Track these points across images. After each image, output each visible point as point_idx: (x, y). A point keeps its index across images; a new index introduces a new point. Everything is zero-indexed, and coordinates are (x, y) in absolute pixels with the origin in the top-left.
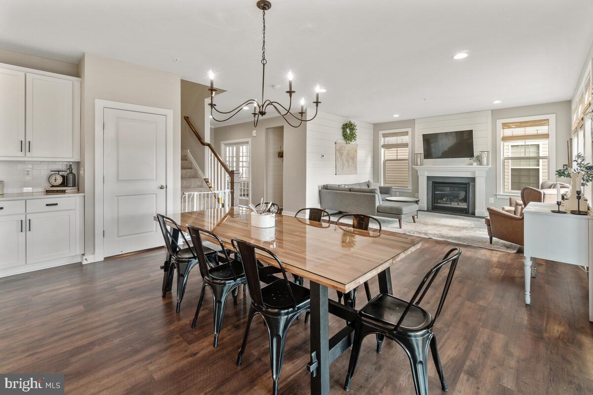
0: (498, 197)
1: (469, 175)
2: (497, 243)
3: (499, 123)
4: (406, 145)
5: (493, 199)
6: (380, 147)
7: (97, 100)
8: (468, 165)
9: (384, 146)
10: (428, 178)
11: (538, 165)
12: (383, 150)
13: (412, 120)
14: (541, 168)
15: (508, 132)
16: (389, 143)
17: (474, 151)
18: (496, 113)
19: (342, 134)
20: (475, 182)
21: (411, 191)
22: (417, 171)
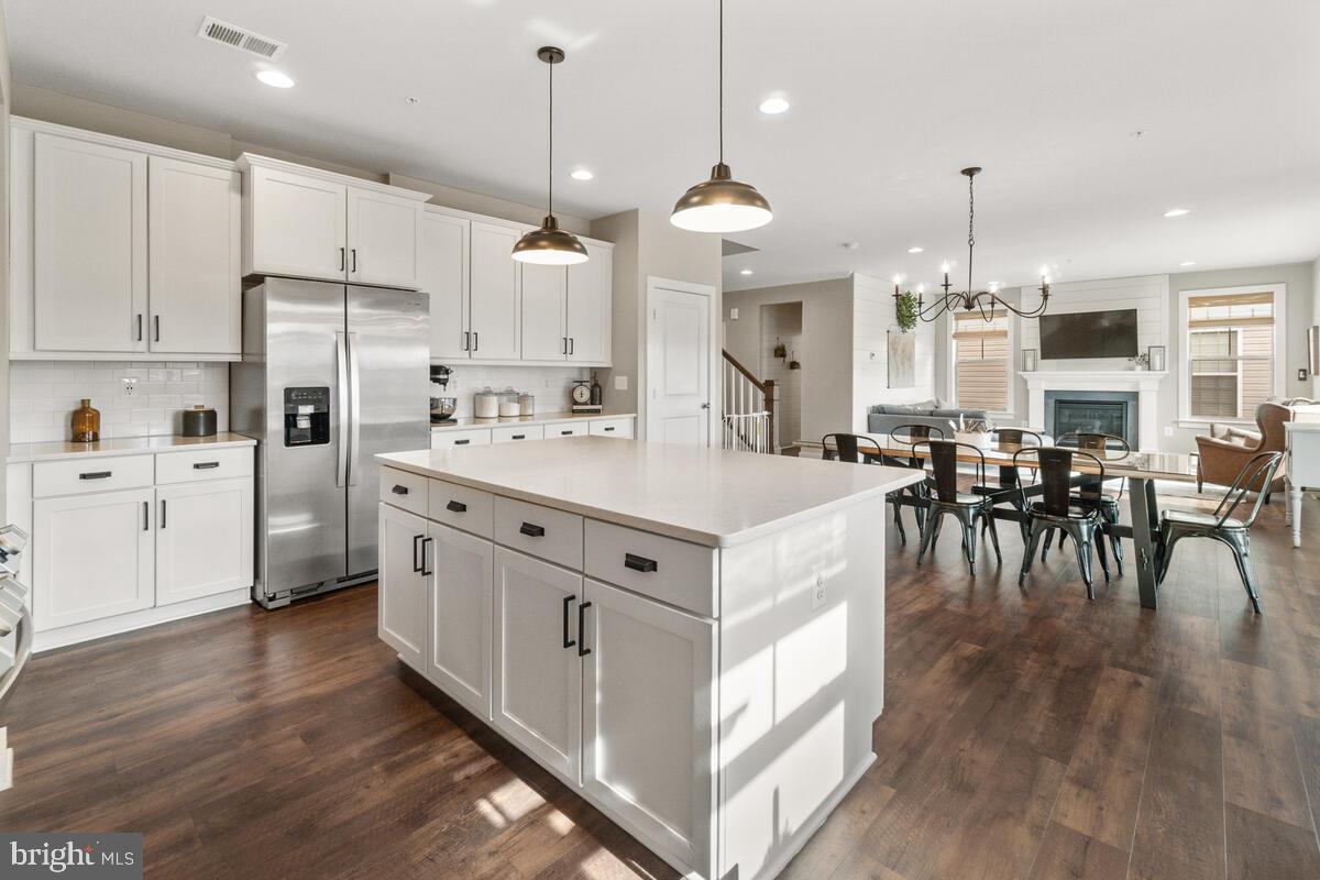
0: (1181, 425)
1: (1127, 388)
2: (1209, 492)
3: (1184, 296)
4: (1004, 334)
5: (1171, 429)
6: (950, 336)
7: (649, 278)
8: (1125, 370)
9: (957, 336)
10: (1048, 393)
11: (1236, 371)
12: (954, 342)
13: (1016, 288)
14: (1240, 374)
15: (1200, 313)
16: (969, 330)
17: (1139, 345)
18: (1178, 280)
19: (895, 316)
20: (1138, 400)
21: (1012, 417)
22: (1026, 382)
